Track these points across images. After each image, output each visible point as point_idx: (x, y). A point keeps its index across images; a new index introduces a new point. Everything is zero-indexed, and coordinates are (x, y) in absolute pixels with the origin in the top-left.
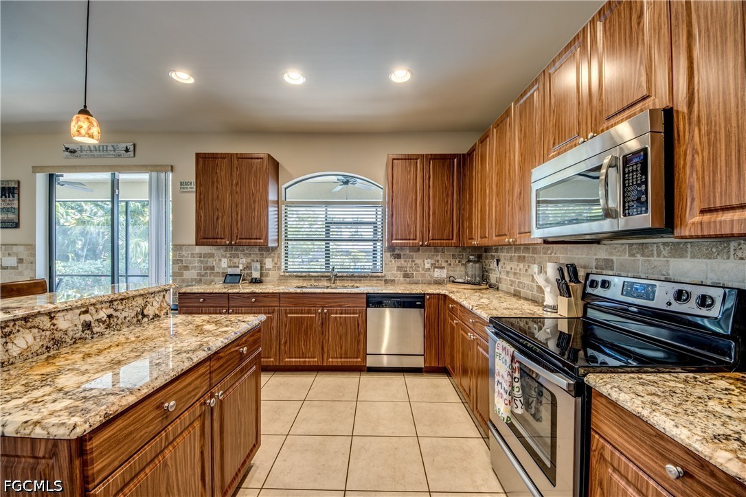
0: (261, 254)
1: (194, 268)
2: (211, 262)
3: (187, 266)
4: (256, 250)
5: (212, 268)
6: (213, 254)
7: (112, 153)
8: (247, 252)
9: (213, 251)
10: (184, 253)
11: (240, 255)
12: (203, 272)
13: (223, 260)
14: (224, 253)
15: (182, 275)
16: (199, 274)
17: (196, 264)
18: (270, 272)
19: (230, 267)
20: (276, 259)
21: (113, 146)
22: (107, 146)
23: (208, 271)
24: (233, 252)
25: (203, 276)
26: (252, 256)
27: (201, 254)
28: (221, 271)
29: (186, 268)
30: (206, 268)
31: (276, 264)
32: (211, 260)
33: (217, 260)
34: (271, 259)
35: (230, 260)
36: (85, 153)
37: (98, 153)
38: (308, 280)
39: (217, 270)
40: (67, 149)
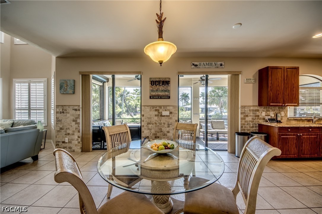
0: (279, 110)
1: (250, 116)
2: (258, 113)
3: (247, 115)
4: (277, 108)
5: (258, 116)
6: (259, 110)
7: (214, 66)
8: (273, 109)
9: (259, 109)
10: (246, 109)
11: (270, 110)
12: (254, 118)
13: (263, 112)
14: (263, 109)
15: (245, 119)
16: (253, 119)
17: (251, 114)
18: (283, 118)
19: (266, 116)
20: (286, 112)
21: (215, 63)
22: (212, 63)
23: (257, 117)
24: (267, 109)
25: (254, 120)
26: (276, 111)
27: (253, 110)
28: (262, 117)
29: (247, 116)
30: (256, 116)
31: (286, 114)
32: (258, 112)
33: (261, 113)
34: (284, 112)
35: (266, 113)
36: (201, 66)
37: (208, 66)
38: (299, 121)
39: (260, 117)
40: (193, 64)
